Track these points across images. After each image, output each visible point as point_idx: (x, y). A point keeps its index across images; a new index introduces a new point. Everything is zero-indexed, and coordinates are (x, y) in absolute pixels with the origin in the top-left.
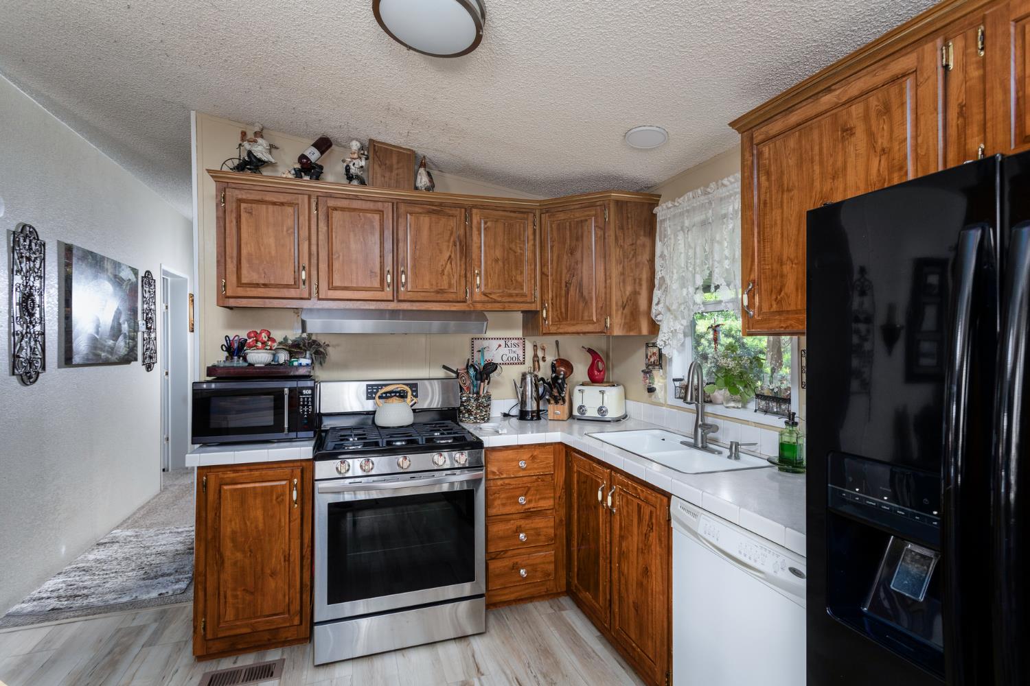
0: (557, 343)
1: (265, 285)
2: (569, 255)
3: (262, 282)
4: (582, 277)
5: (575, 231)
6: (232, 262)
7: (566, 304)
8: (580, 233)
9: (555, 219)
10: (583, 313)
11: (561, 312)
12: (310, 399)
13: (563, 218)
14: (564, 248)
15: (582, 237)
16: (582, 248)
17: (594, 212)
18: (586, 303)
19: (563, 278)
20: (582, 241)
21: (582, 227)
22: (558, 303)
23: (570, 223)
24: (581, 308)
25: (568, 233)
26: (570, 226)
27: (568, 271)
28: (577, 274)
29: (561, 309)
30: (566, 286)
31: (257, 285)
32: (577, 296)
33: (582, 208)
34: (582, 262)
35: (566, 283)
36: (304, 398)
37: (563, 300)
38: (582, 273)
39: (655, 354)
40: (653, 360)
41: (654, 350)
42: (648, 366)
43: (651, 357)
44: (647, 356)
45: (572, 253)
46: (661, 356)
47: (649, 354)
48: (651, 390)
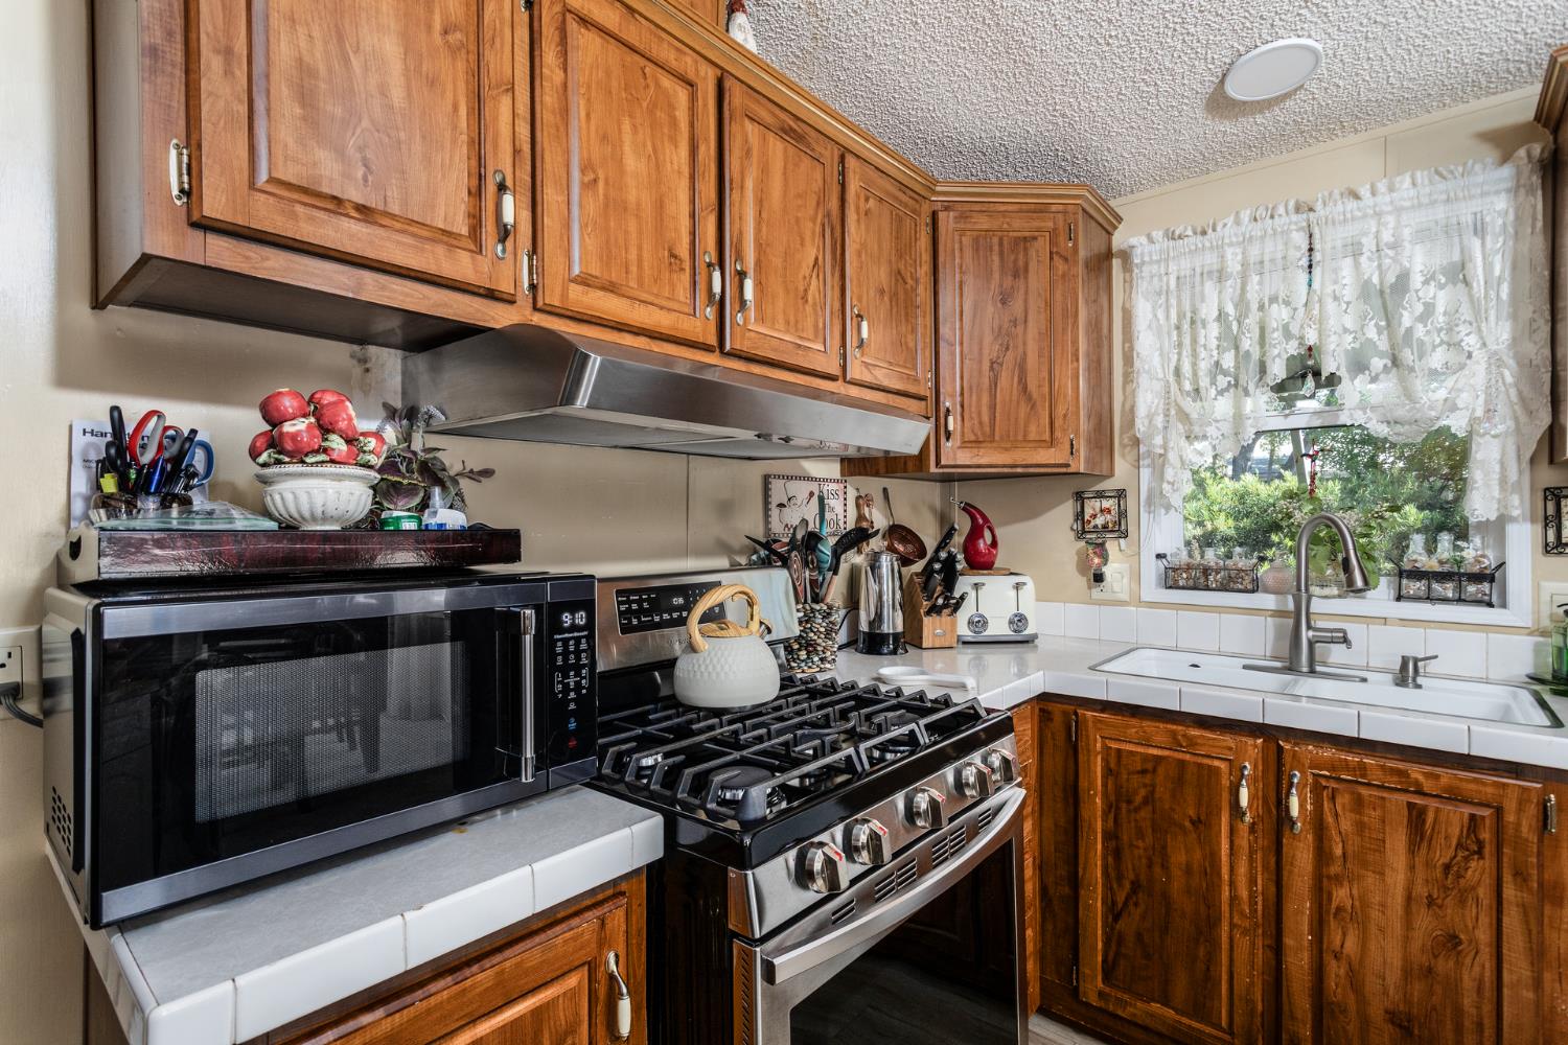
0: (885, 490)
1: (365, 212)
2: (999, 305)
3: (354, 194)
4: (1025, 353)
5: (1012, 258)
6: (228, 72)
7: (993, 407)
8: (1021, 263)
9: (969, 226)
10: (1026, 426)
11: (981, 423)
12: (584, 641)
13: (985, 227)
14: (989, 289)
15: (1026, 270)
16: (1026, 293)
17: (1050, 224)
18: (1033, 407)
19: (986, 352)
20: (1026, 278)
21: (1026, 249)
22: (974, 403)
23: (1001, 239)
24: (1022, 415)
25: (996, 258)
26: (1001, 244)
27: (996, 339)
28: (1016, 347)
29: (979, 414)
30: (992, 368)
31: (336, 204)
32: (1015, 392)
33: (1020, 211)
34: (1026, 321)
35: (992, 363)
36: (565, 641)
37: (985, 399)
38: (1025, 344)
39: (1109, 511)
40: (1100, 521)
41: (1106, 504)
42: (1081, 534)
43: (1094, 516)
44: (1080, 516)
45: (1004, 302)
46: (1122, 514)
47: (1088, 512)
48: (1099, 578)
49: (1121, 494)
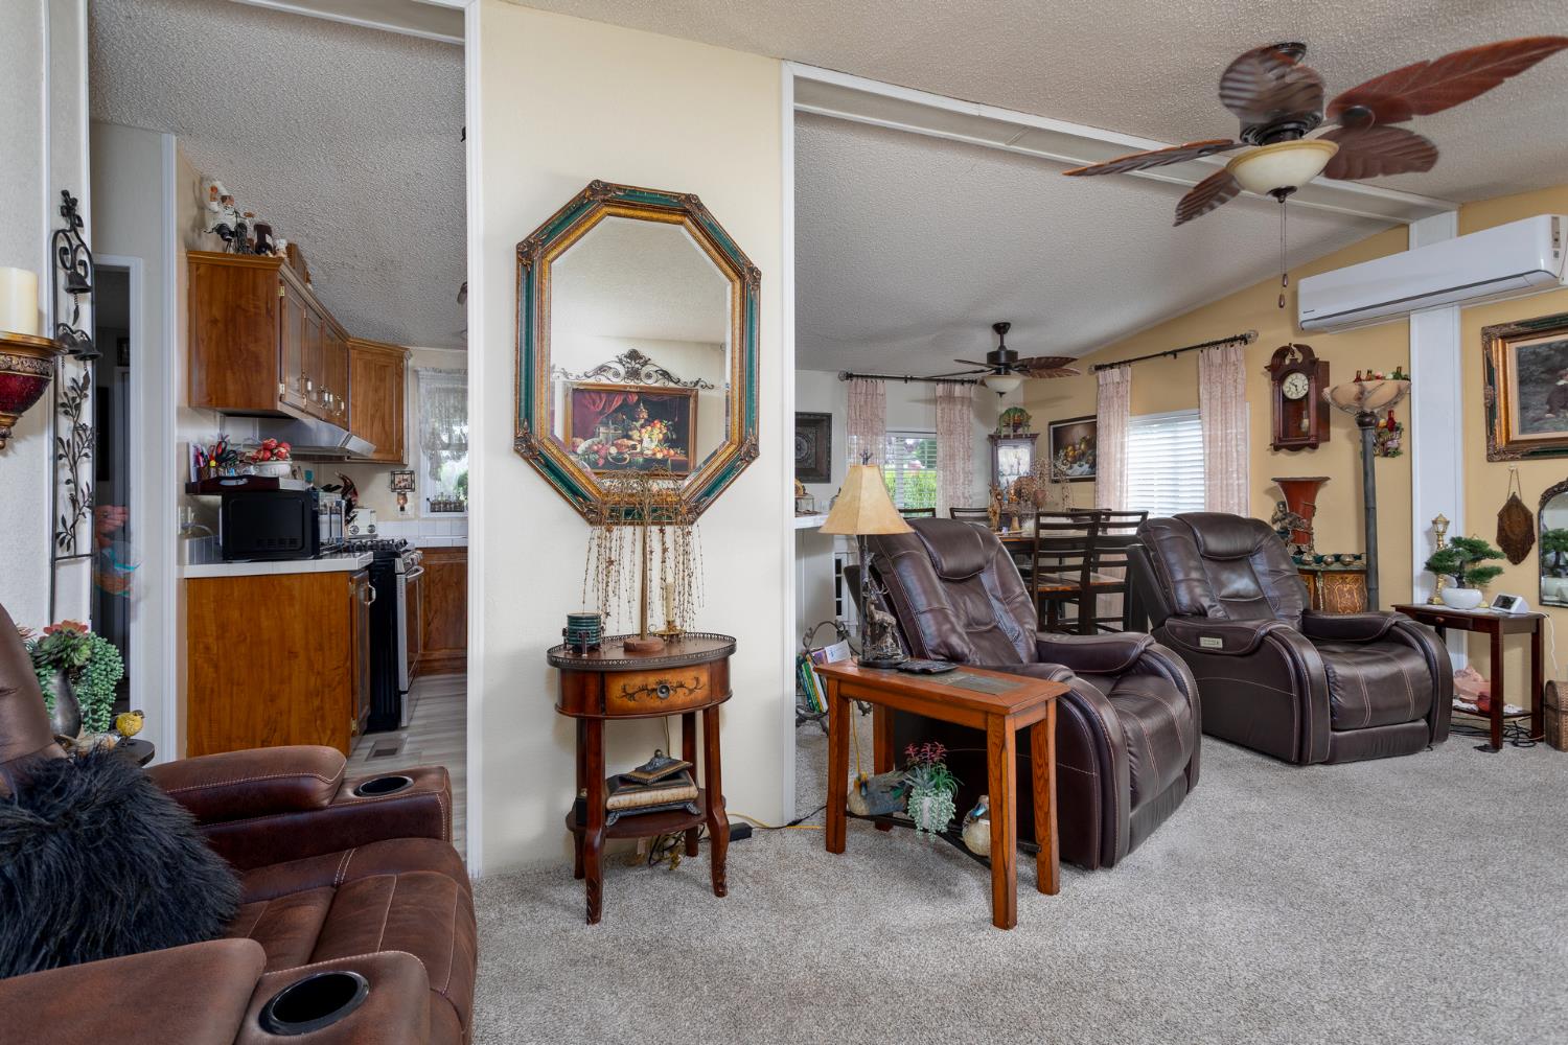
4: (384, 413)
5: (379, 373)
8: (383, 376)
13: (369, 358)
14: (370, 385)
15: (385, 379)
16: (385, 388)
17: (394, 362)
19: (369, 411)
20: (385, 382)
21: (385, 370)
23: (375, 365)
25: (373, 372)
28: (381, 410)
33: (382, 354)
34: (385, 400)
35: (371, 416)
38: (384, 409)
39: (407, 480)
40: (402, 484)
41: (405, 477)
42: (393, 490)
43: (400, 482)
44: (393, 482)
45: (376, 391)
46: (413, 481)
47: (397, 480)
48: (402, 509)
49: (412, 473)
